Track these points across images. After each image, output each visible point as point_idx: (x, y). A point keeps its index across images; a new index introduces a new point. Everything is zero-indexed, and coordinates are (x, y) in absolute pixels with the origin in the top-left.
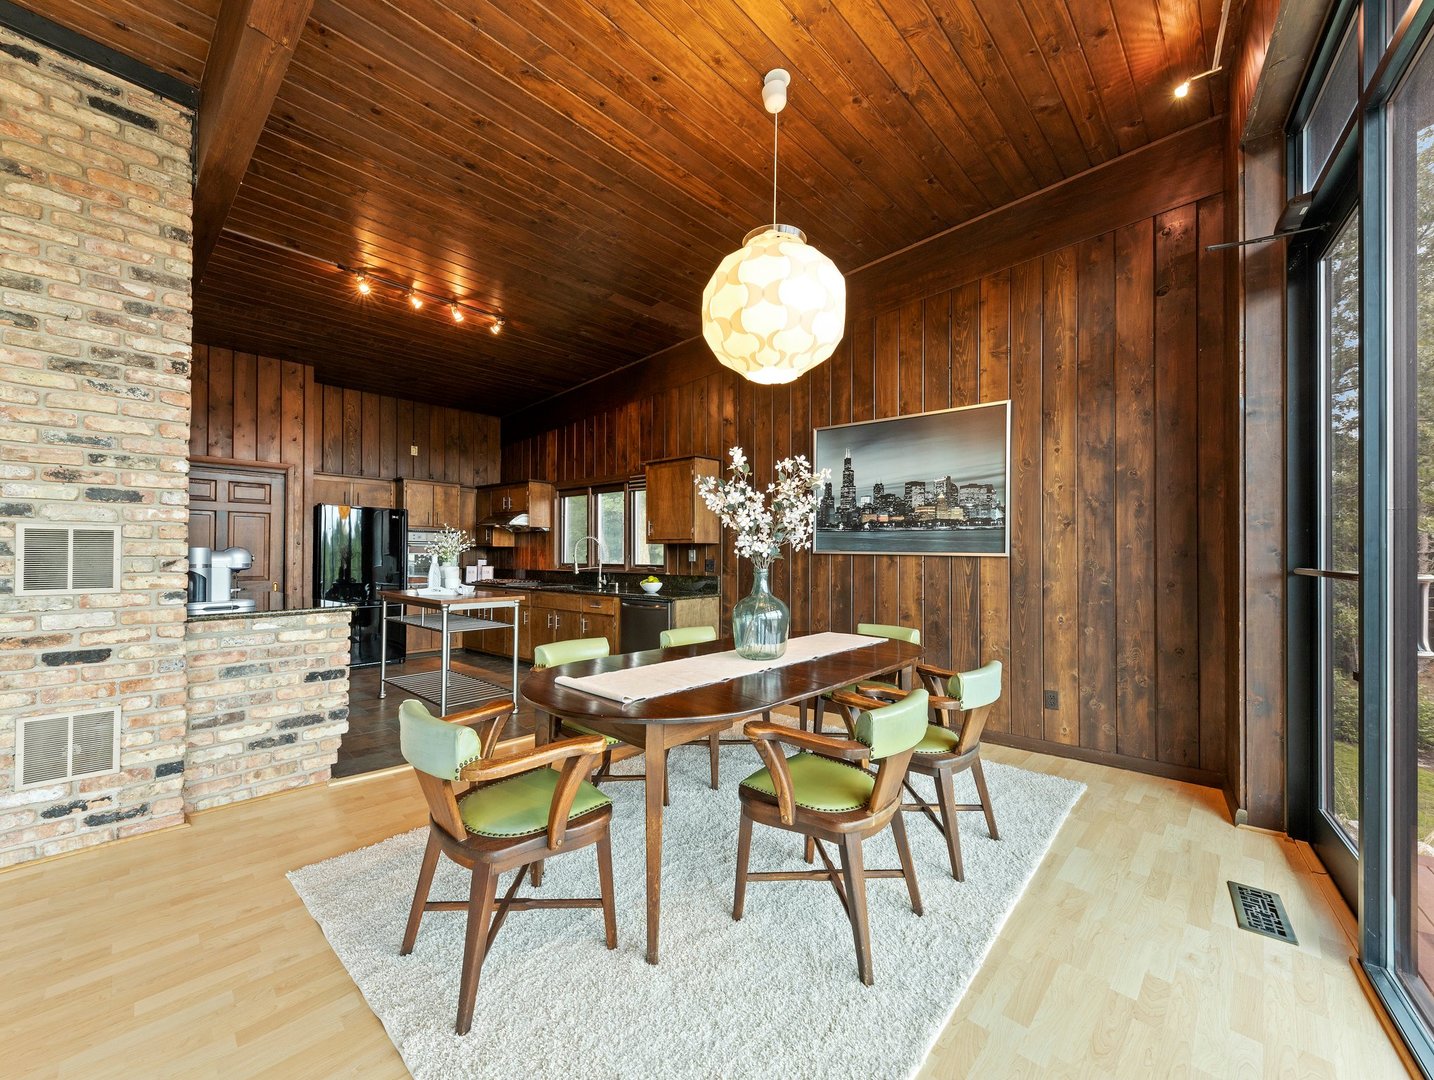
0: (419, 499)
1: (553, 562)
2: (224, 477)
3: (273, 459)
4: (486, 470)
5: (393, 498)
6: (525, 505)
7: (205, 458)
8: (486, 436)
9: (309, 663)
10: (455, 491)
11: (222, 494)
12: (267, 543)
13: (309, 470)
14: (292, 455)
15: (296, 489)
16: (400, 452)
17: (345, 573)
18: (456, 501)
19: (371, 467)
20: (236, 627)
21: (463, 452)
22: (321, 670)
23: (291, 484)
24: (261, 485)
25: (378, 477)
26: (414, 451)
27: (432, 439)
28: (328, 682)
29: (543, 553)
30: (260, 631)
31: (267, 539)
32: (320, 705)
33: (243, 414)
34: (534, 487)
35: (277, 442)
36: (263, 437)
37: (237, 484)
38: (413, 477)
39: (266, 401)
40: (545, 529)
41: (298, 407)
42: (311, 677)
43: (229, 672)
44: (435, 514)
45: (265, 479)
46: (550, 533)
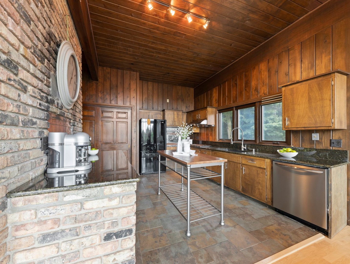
0: (170, 116)
1: (216, 138)
2: (115, 110)
3: (128, 104)
4: (189, 106)
5: (162, 117)
6: (206, 116)
7: (110, 104)
8: (189, 95)
9: (106, 226)
10: (180, 113)
11: (115, 117)
12: (127, 131)
13: (138, 108)
14: (133, 103)
15: (134, 114)
16: (164, 101)
17: (149, 141)
18: (181, 117)
19: (155, 107)
20: (51, 200)
21: (183, 100)
22: (116, 229)
23: (133, 112)
24: (125, 113)
25: (158, 110)
26: (168, 101)
27: (173, 97)
28: (120, 239)
29: (211, 134)
30: (69, 202)
31: (127, 130)
32: (114, 259)
33: (120, 90)
34: (209, 109)
35: (129, 98)
36: (125, 97)
37: (119, 112)
38: (168, 109)
39: (126, 85)
40: (213, 126)
41: (135, 87)
42: (108, 237)
43: (45, 238)
44: (174, 121)
45: (126, 111)
46: (215, 127)
